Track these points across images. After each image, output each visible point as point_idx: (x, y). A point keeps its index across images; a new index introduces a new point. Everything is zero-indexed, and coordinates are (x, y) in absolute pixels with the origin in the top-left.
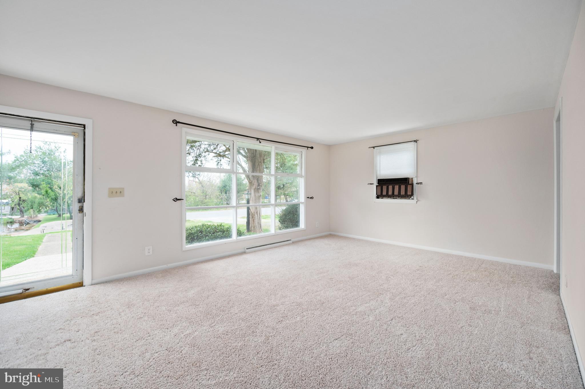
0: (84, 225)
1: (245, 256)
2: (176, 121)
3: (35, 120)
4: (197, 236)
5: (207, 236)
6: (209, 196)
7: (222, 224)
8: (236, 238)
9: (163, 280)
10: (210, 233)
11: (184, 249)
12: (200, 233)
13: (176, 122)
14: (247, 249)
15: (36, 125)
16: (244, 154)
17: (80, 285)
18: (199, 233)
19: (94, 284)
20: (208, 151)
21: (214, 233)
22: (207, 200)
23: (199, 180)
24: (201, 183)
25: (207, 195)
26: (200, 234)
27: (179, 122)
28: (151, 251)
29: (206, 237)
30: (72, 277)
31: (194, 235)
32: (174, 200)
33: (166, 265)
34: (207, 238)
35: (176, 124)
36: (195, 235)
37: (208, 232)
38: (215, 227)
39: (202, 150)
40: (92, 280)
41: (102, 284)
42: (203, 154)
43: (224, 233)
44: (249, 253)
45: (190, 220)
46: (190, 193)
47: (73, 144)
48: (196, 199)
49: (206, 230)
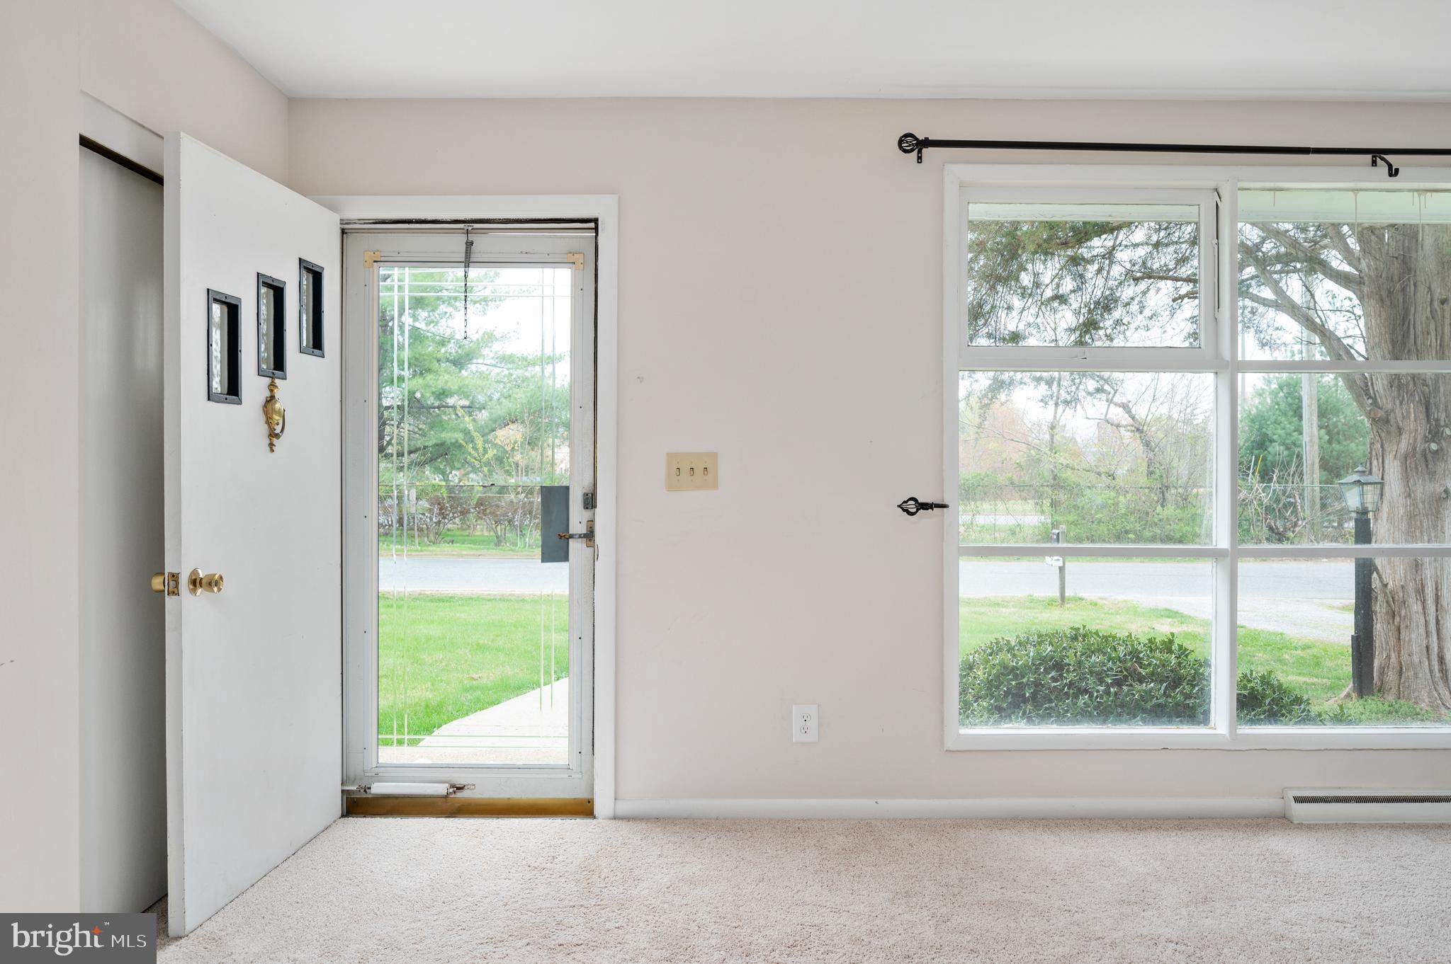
0: (595, 592)
1: (1278, 843)
2: (916, 138)
3: (476, 226)
4: (1038, 684)
5: (1086, 691)
6: (1180, 490)
7: (1177, 641)
8: (1232, 729)
9: (839, 873)
10: (1101, 681)
11: (950, 744)
12: (1053, 674)
13: (914, 145)
14: (1299, 800)
15: (481, 242)
16: (1346, 268)
17: (584, 809)
18: (1047, 671)
19: (622, 818)
20: (1149, 275)
21: (1118, 683)
22: (1170, 510)
23: (1133, 418)
24: (1142, 432)
25: (1167, 487)
26: (1054, 680)
27: (928, 143)
28: (813, 724)
29: (1076, 697)
30: (566, 776)
31: (1023, 677)
32: (904, 510)
33: (872, 802)
34: (1081, 702)
35: (920, 152)
36: (1025, 680)
37: (1091, 673)
38: (1135, 654)
39: (1117, 271)
40: (615, 799)
41: (643, 826)
42: (1127, 292)
43: (1177, 687)
44: (1309, 827)
45: (1081, 599)
46: (1093, 476)
47: (569, 294)
48: (1116, 504)
49: (1080, 663)
